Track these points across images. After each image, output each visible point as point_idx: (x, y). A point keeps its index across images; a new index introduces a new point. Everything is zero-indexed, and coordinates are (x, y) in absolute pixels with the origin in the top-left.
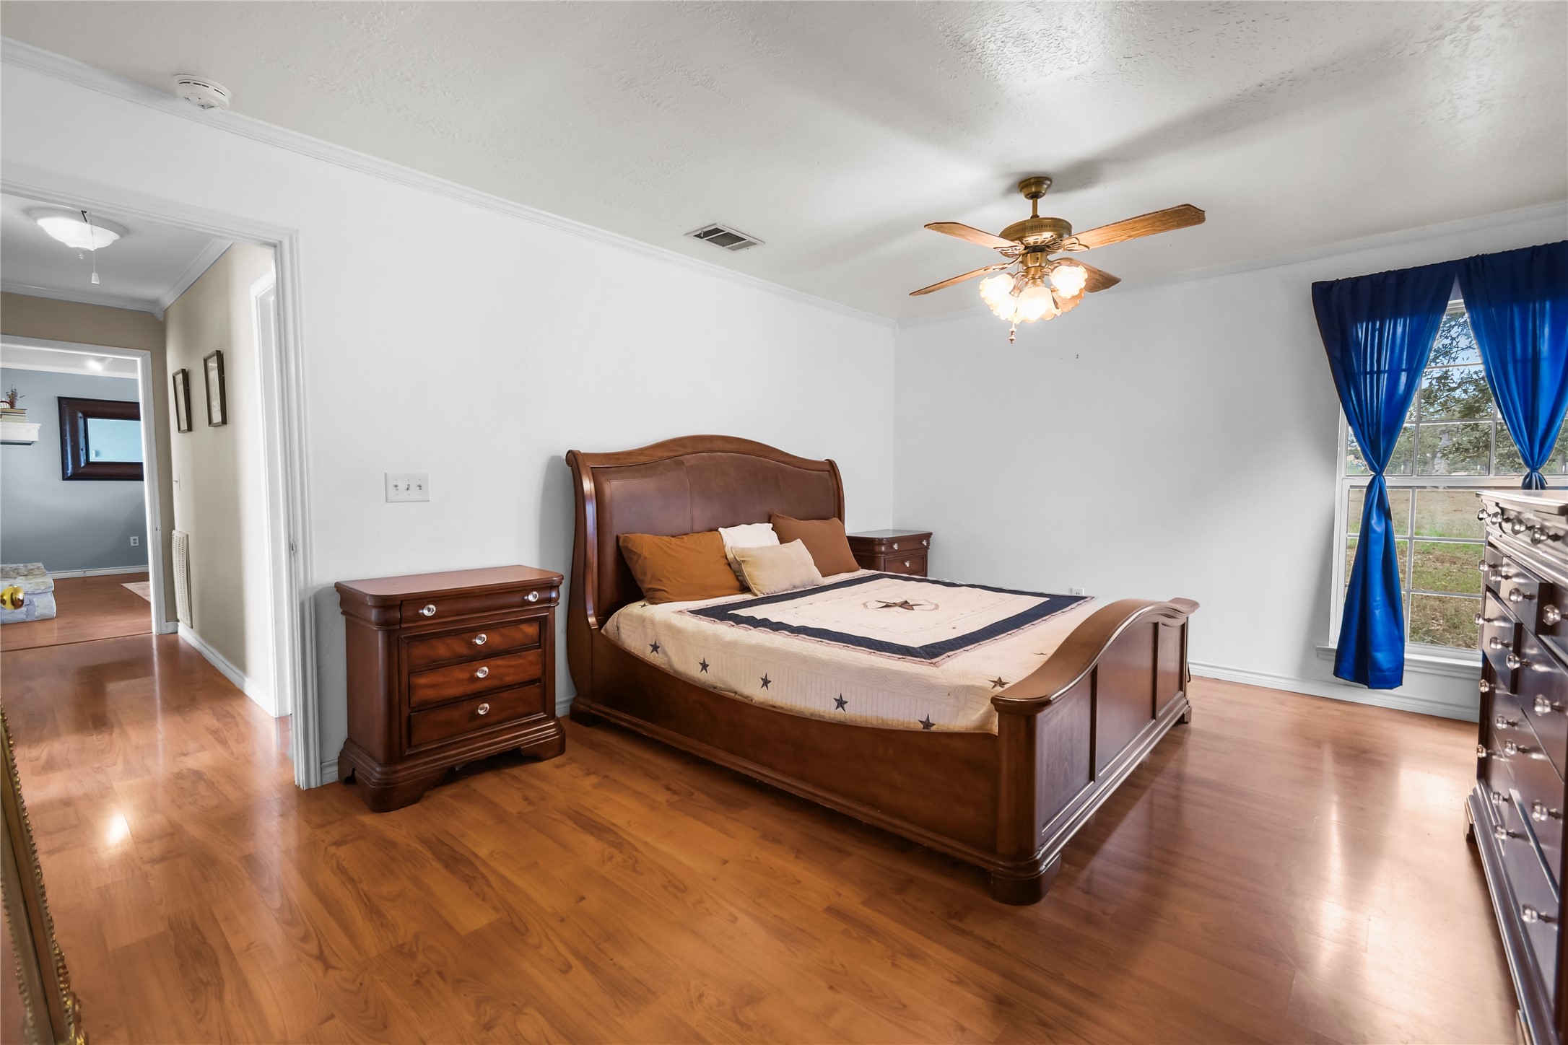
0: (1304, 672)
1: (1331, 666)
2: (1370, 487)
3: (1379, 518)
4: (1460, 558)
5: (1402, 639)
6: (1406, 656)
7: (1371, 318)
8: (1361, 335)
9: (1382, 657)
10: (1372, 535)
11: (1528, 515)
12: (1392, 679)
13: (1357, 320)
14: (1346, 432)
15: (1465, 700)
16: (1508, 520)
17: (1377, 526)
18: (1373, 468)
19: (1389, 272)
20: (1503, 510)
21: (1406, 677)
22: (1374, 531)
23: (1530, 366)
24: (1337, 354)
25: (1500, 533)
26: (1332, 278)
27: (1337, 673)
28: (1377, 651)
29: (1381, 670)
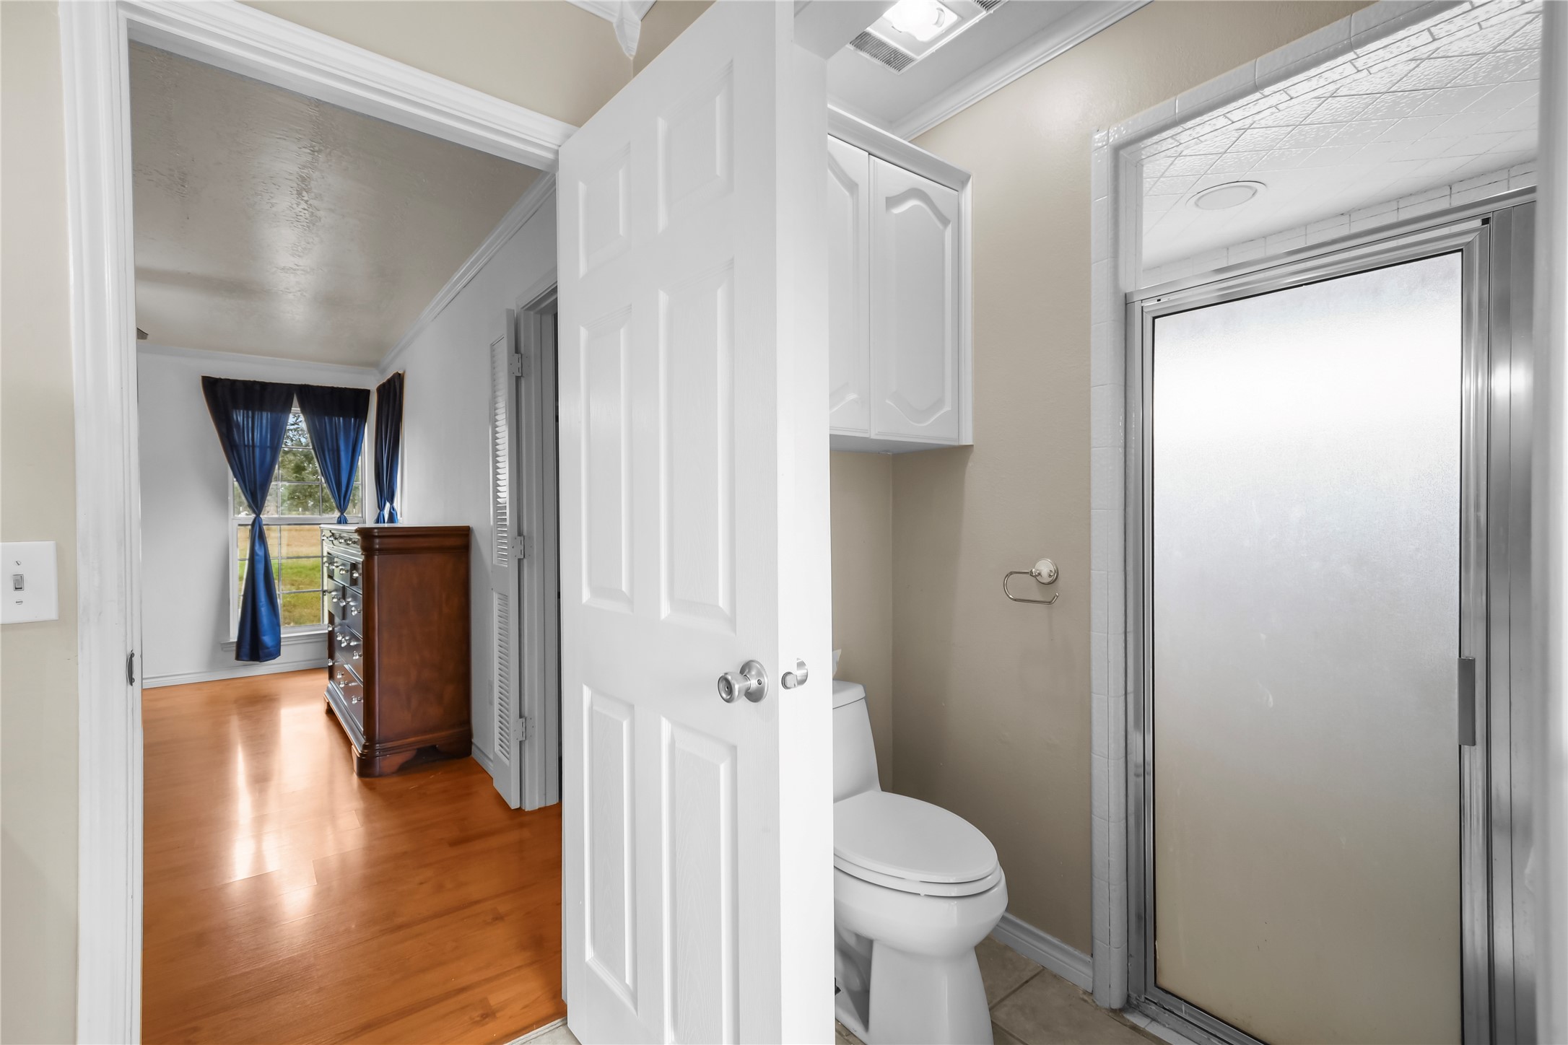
0: (213, 663)
1: (233, 655)
2: (253, 525)
3: (260, 545)
4: (296, 581)
5: (279, 625)
6: (282, 636)
7: (246, 408)
8: (240, 419)
9: (267, 639)
10: (257, 558)
11: (345, 535)
12: (274, 653)
13: (236, 407)
14: (234, 484)
15: (318, 651)
16: (336, 539)
17: (260, 552)
18: (254, 512)
19: (255, 382)
20: (333, 534)
21: (283, 650)
22: (258, 555)
23: (336, 453)
24: (224, 430)
25: (332, 546)
26: (217, 376)
27: (238, 657)
28: (264, 636)
29: (268, 648)
